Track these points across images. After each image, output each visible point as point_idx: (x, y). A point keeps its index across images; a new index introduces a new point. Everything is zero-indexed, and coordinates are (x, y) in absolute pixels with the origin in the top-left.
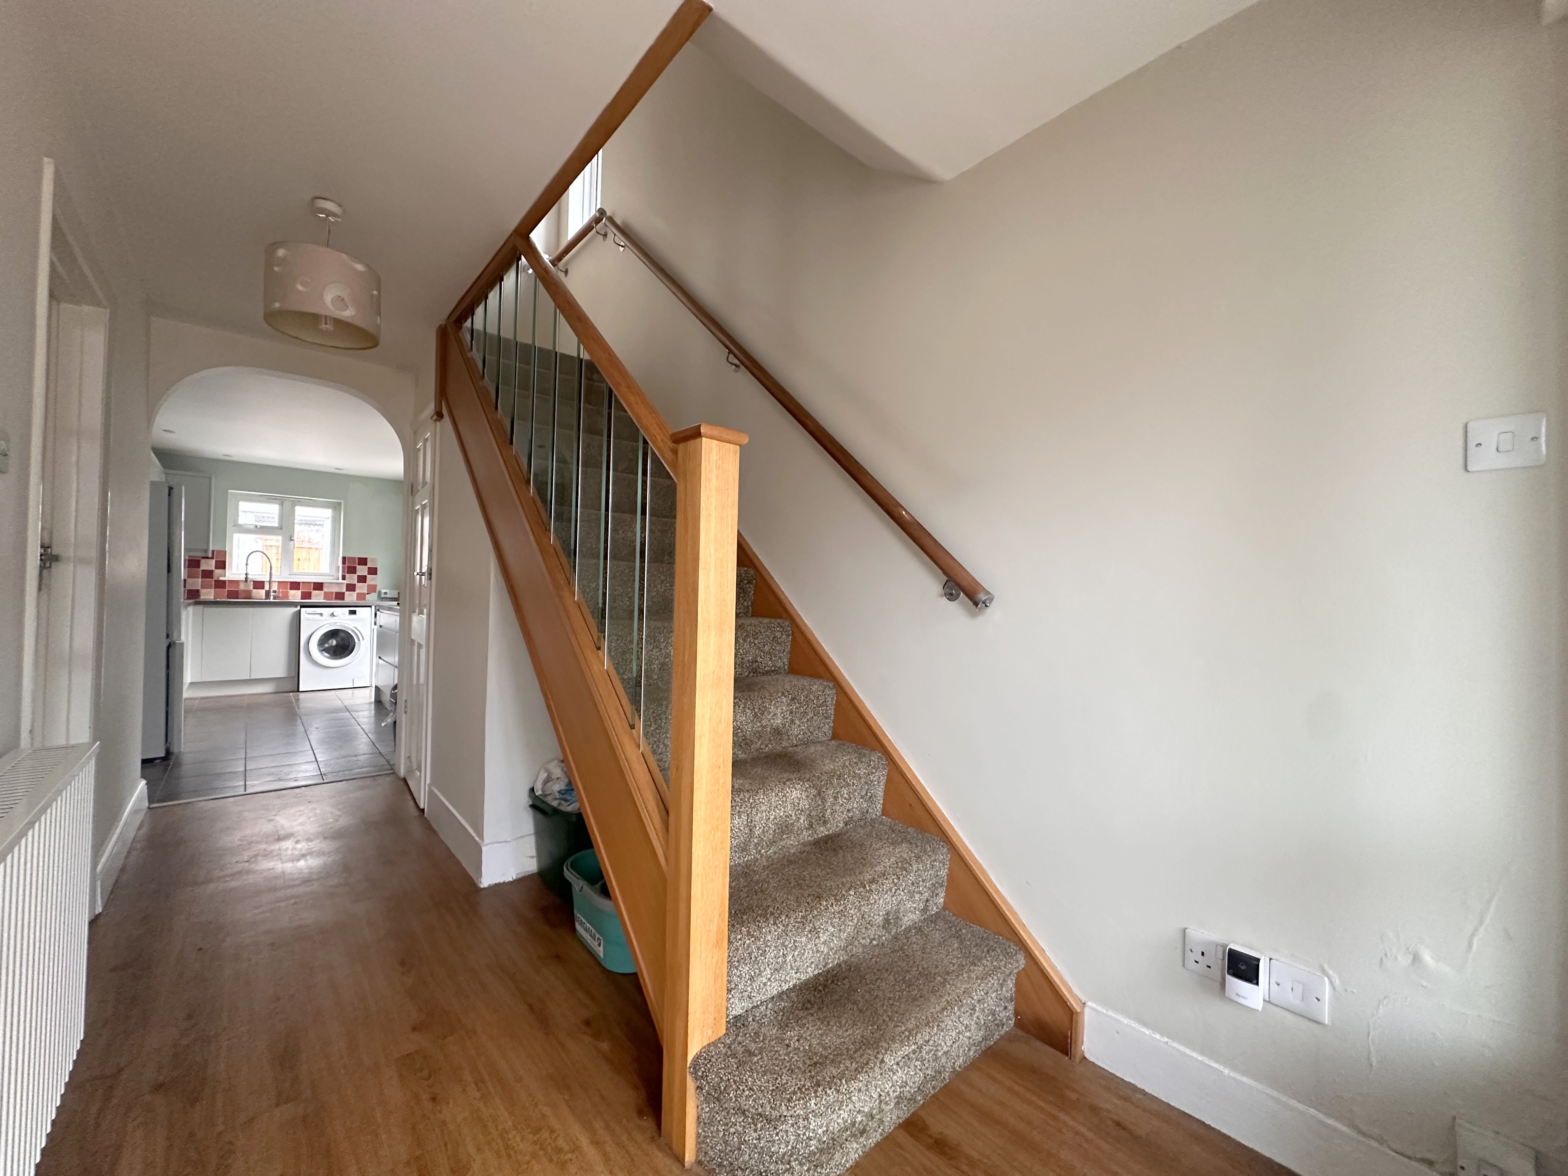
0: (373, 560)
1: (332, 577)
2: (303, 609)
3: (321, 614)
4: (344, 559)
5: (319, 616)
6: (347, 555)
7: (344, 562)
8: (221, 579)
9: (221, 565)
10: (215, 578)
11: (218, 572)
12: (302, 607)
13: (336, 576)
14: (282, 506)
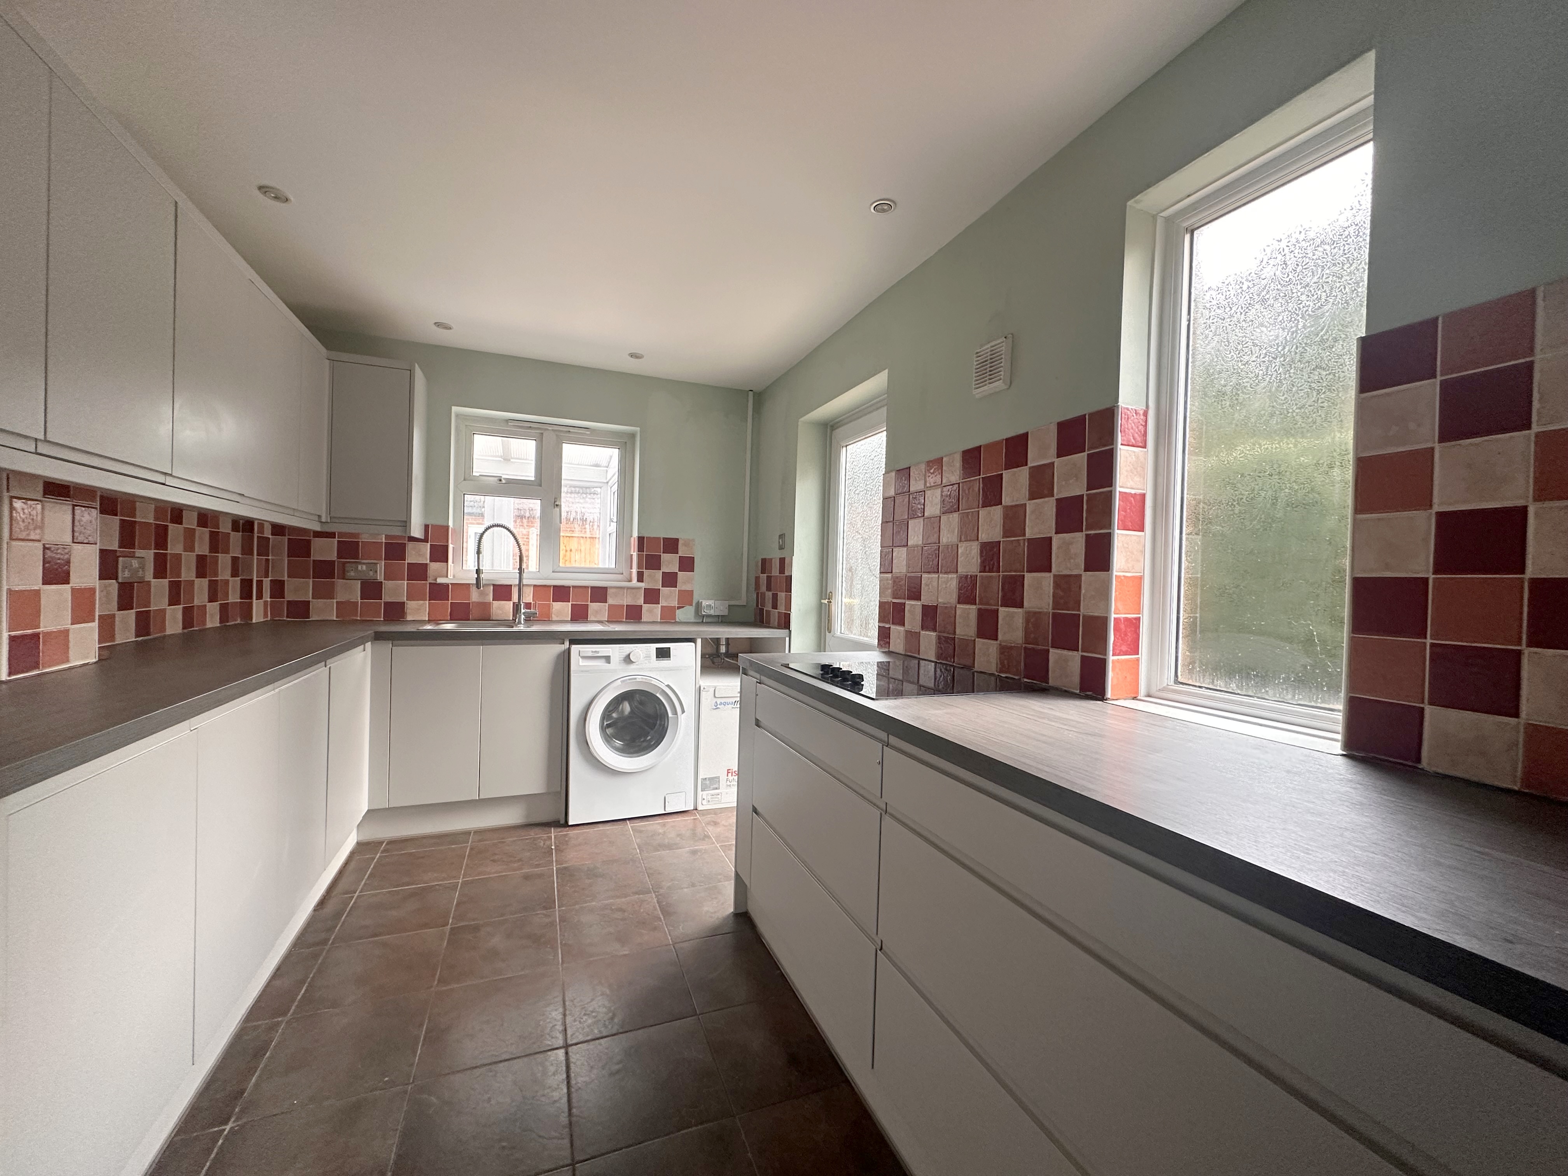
0: (687, 544)
1: (620, 577)
2: (575, 648)
3: (608, 659)
4: (641, 539)
5: (603, 660)
6: (646, 535)
7: (640, 548)
8: (440, 580)
9: (440, 554)
10: (430, 580)
11: (434, 567)
12: (573, 642)
13: (626, 574)
14: (542, 441)
